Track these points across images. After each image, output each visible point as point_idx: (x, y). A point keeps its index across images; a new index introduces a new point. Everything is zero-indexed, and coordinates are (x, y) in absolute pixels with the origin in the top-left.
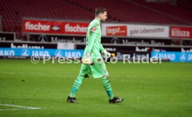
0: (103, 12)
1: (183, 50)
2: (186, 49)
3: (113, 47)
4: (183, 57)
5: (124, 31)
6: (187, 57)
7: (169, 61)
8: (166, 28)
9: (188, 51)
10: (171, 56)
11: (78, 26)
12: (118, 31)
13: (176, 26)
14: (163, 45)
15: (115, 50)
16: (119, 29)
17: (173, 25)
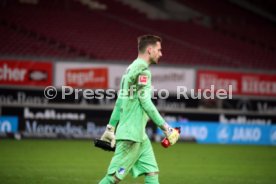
0: (153, 43)
1: (223, 120)
2: (229, 117)
3: (79, 112)
4: (223, 134)
5: (102, 79)
6: (232, 134)
7: (193, 141)
8: (190, 74)
9: (233, 121)
10: (199, 131)
11: (5, 67)
12: (89, 77)
13: (210, 68)
14: (182, 109)
15: (82, 117)
16: (91, 74)
17: (203, 68)
